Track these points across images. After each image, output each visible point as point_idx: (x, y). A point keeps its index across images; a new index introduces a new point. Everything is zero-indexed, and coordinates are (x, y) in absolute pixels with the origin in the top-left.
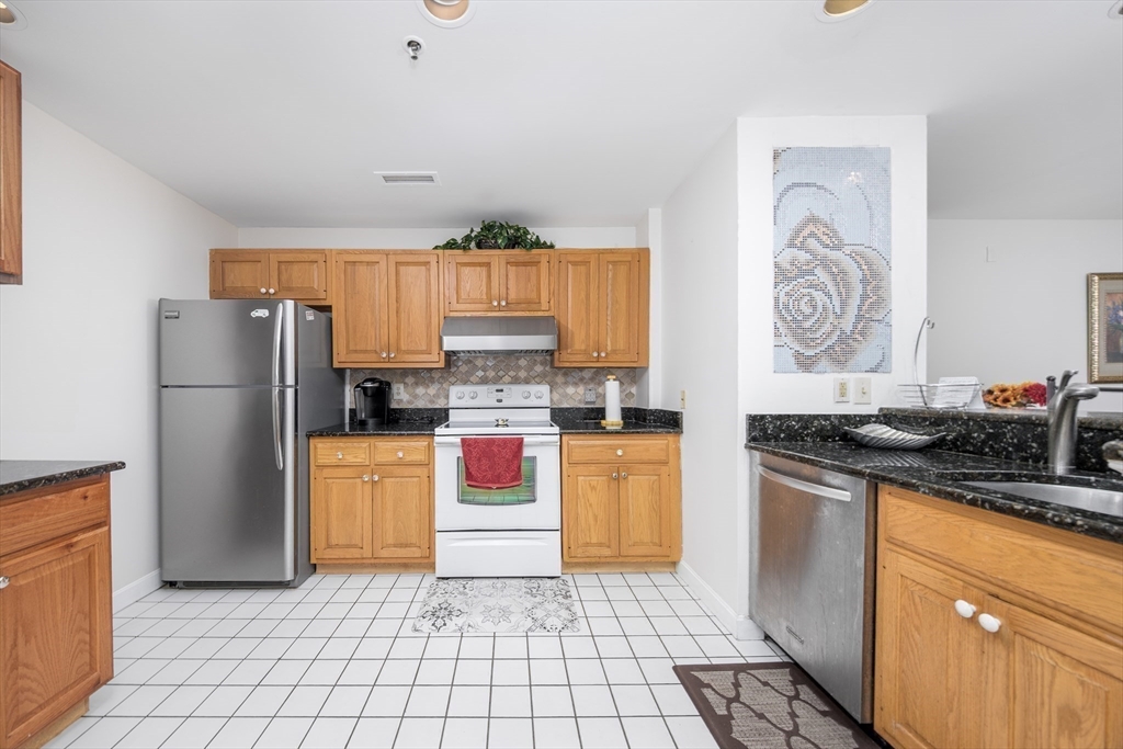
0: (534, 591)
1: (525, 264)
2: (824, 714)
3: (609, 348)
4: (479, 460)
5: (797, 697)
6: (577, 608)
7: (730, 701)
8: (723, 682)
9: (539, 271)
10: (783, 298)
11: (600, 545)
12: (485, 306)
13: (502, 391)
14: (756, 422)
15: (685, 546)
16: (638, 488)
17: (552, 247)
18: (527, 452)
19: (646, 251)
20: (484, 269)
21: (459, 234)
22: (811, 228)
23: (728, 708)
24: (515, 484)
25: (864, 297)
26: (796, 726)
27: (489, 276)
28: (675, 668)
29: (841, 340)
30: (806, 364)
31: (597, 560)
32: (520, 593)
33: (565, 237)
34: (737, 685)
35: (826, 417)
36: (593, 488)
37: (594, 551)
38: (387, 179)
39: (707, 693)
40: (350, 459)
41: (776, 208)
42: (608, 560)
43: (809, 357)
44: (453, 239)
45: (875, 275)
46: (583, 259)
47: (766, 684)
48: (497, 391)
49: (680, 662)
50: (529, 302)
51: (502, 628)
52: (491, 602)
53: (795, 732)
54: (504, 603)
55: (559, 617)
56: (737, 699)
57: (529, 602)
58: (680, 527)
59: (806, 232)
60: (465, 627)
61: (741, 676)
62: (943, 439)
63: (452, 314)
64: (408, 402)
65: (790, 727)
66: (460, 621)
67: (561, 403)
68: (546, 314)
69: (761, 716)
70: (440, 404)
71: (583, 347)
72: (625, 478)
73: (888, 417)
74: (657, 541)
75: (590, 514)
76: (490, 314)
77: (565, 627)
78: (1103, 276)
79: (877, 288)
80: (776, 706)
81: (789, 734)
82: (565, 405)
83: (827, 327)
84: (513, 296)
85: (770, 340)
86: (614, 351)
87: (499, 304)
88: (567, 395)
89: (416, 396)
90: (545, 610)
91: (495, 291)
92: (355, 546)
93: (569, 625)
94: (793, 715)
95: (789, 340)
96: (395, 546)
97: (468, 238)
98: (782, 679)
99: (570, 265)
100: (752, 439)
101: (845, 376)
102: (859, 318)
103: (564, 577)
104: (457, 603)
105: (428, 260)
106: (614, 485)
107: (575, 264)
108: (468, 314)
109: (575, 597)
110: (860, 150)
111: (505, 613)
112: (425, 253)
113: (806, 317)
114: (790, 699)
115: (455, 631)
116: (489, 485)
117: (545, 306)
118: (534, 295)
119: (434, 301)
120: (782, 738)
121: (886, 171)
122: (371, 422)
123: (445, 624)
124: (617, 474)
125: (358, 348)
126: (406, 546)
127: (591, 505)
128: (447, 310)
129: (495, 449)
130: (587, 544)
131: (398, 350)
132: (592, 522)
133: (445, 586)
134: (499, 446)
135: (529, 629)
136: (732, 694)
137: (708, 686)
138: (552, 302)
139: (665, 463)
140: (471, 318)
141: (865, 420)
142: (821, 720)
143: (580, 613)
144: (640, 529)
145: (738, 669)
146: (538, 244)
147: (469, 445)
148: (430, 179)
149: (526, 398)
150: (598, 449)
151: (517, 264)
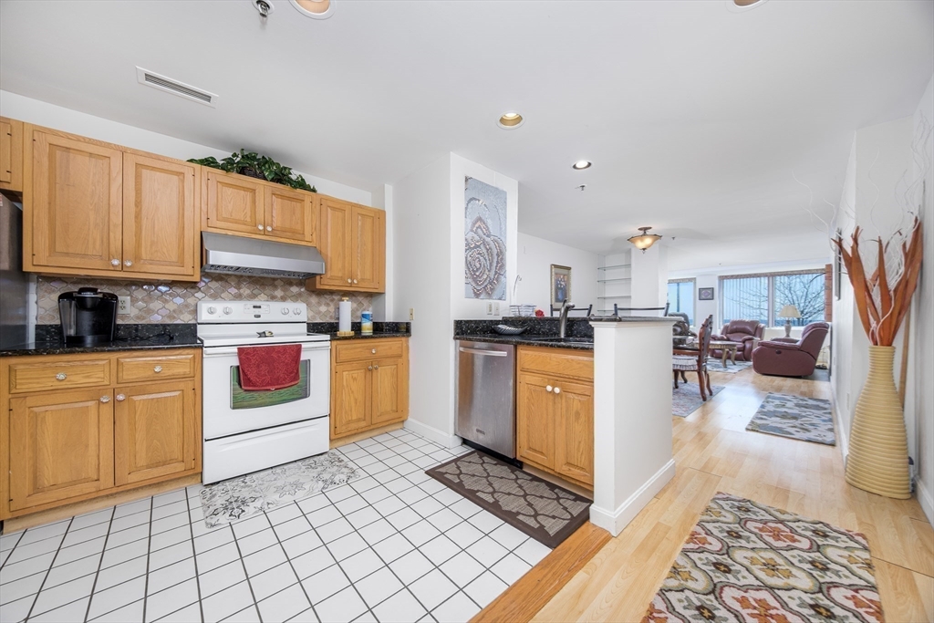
0: (313, 465)
1: (290, 199)
2: (495, 464)
3: (359, 278)
4: (258, 366)
5: (484, 462)
6: (351, 465)
7: (458, 475)
8: (452, 468)
9: (303, 208)
10: (469, 259)
11: (359, 420)
12: (249, 228)
13: (260, 307)
14: (458, 324)
15: (410, 409)
16: (384, 375)
17: (314, 191)
18: (304, 357)
19: (383, 212)
20: (249, 195)
21: (221, 155)
22: (479, 223)
23: (459, 478)
24: (293, 383)
25: (498, 263)
26: (488, 473)
27: (254, 202)
28: (427, 472)
29: (490, 283)
30: (477, 295)
31: (356, 431)
32: (302, 470)
33: (325, 186)
34: (458, 468)
35: (485, 321)
36: (354, 379)
37: (353, 426)
38: (148, 77)
39: (447, 476)
40: (79, 380)
41: (466, 208)
42: (363, 430)
43: (478, 290)
44: (212, 158)
45: (501, 252)
46: (340, 207)
47: (470, 462)
48: (254, 307)
49: (426, 469)
50: (294, 232)
51: (300, 495)
52: (280, 483)
53: (489, 475)
54: (292, 480)
55: (342, 473)
56: (461, 473)
57: (314, 473)
58: (407, 396)
59: (477, 225)
60: (266, 507)
61: (458, 463)
62: (526, 330)
63: (210, 230)
64: (138, 318)
65: (486, 475)
66: (258, 504)
67: (315, 318)
68: (309, 244)
69: (474, 475)
70: (186, 319)
71: (340, 275)
72: (376, 369)
73: (506, 321)
74: (394, 409)
75: (352, 398)
76: (254, 236)
77: (349, 478)
78: (556, 266)
79: (502, 259)
80: (477, 469)
81: (486, 477)
82: (318, 321)
83: (485, 276)
84: (277, 223)
85: (464, 280)
86: (363, 280)
87: (265, 229)
88: (320, 312)
89: (149, 312)
90: (330, 473)
91: (260, 216)
92: (87, 480)
93: (352, 475)
94: (485, 470)
95: (470, 280)
96: (148, 467)
97: (229, 161)
98: (475, 458)
99: (329, 209)
100: (457, 334)
101: (491, 301)
102: (496, 273)
103: (331, 451)
104: (245, 494)
105: (182, 171)
106: (369, 374)
107: (333, 209)
108: (230, 233)
109: (346, 460)
110: (497, 189)
111: (297, 486)
112: (178, 163)
113: (478, 270)
114: (482, 464)
115: (256, 512)
116: (268, 388)
117: (308, 237)
118: (299, 227)
119: (188, 213)
120: (485, 480)
121: (505, 202)
122: (89, 340)
123: (243, 511)
124: (370, 368)
125: (71, 251)
126: (164, 463)
127: (353, 392)
128: (204, 224)
129: (274, 355)
130: (349, 422)
131: (137, 258)
132: (353, 404)
133: (223, 487)
134: (279, 352)
135: (323, 488)
136: (458, 472)
137: (446, 473)
138: (314, 235)
139: (400, 356)
140: (233, 237)
141: (498, 322)
142: (495, 467)
143: (355, 467)
144: (385, 403)
145: (455, 461)
146: (301, 184)
147: (247, 354)
148: (208, 98)
149: (285, 314)
150: (359, 350)
151: (282, 197)
